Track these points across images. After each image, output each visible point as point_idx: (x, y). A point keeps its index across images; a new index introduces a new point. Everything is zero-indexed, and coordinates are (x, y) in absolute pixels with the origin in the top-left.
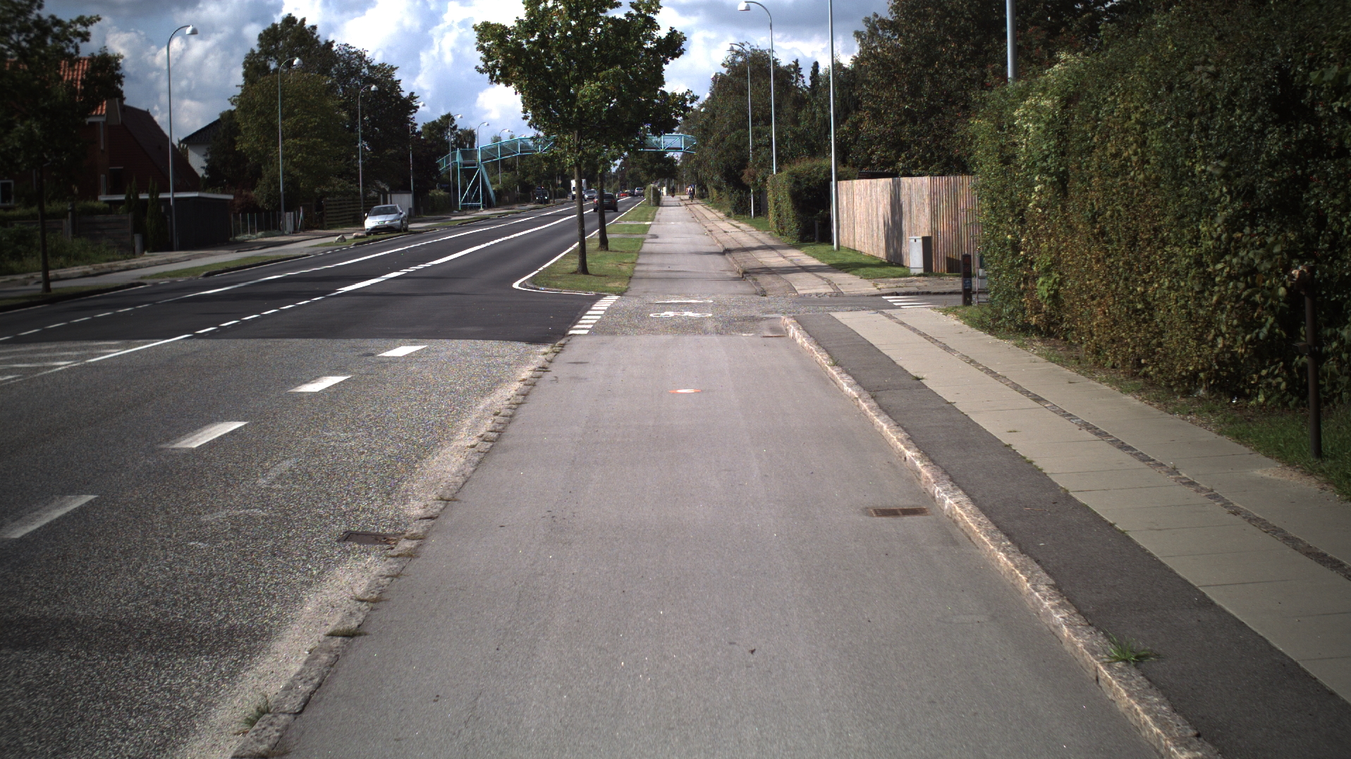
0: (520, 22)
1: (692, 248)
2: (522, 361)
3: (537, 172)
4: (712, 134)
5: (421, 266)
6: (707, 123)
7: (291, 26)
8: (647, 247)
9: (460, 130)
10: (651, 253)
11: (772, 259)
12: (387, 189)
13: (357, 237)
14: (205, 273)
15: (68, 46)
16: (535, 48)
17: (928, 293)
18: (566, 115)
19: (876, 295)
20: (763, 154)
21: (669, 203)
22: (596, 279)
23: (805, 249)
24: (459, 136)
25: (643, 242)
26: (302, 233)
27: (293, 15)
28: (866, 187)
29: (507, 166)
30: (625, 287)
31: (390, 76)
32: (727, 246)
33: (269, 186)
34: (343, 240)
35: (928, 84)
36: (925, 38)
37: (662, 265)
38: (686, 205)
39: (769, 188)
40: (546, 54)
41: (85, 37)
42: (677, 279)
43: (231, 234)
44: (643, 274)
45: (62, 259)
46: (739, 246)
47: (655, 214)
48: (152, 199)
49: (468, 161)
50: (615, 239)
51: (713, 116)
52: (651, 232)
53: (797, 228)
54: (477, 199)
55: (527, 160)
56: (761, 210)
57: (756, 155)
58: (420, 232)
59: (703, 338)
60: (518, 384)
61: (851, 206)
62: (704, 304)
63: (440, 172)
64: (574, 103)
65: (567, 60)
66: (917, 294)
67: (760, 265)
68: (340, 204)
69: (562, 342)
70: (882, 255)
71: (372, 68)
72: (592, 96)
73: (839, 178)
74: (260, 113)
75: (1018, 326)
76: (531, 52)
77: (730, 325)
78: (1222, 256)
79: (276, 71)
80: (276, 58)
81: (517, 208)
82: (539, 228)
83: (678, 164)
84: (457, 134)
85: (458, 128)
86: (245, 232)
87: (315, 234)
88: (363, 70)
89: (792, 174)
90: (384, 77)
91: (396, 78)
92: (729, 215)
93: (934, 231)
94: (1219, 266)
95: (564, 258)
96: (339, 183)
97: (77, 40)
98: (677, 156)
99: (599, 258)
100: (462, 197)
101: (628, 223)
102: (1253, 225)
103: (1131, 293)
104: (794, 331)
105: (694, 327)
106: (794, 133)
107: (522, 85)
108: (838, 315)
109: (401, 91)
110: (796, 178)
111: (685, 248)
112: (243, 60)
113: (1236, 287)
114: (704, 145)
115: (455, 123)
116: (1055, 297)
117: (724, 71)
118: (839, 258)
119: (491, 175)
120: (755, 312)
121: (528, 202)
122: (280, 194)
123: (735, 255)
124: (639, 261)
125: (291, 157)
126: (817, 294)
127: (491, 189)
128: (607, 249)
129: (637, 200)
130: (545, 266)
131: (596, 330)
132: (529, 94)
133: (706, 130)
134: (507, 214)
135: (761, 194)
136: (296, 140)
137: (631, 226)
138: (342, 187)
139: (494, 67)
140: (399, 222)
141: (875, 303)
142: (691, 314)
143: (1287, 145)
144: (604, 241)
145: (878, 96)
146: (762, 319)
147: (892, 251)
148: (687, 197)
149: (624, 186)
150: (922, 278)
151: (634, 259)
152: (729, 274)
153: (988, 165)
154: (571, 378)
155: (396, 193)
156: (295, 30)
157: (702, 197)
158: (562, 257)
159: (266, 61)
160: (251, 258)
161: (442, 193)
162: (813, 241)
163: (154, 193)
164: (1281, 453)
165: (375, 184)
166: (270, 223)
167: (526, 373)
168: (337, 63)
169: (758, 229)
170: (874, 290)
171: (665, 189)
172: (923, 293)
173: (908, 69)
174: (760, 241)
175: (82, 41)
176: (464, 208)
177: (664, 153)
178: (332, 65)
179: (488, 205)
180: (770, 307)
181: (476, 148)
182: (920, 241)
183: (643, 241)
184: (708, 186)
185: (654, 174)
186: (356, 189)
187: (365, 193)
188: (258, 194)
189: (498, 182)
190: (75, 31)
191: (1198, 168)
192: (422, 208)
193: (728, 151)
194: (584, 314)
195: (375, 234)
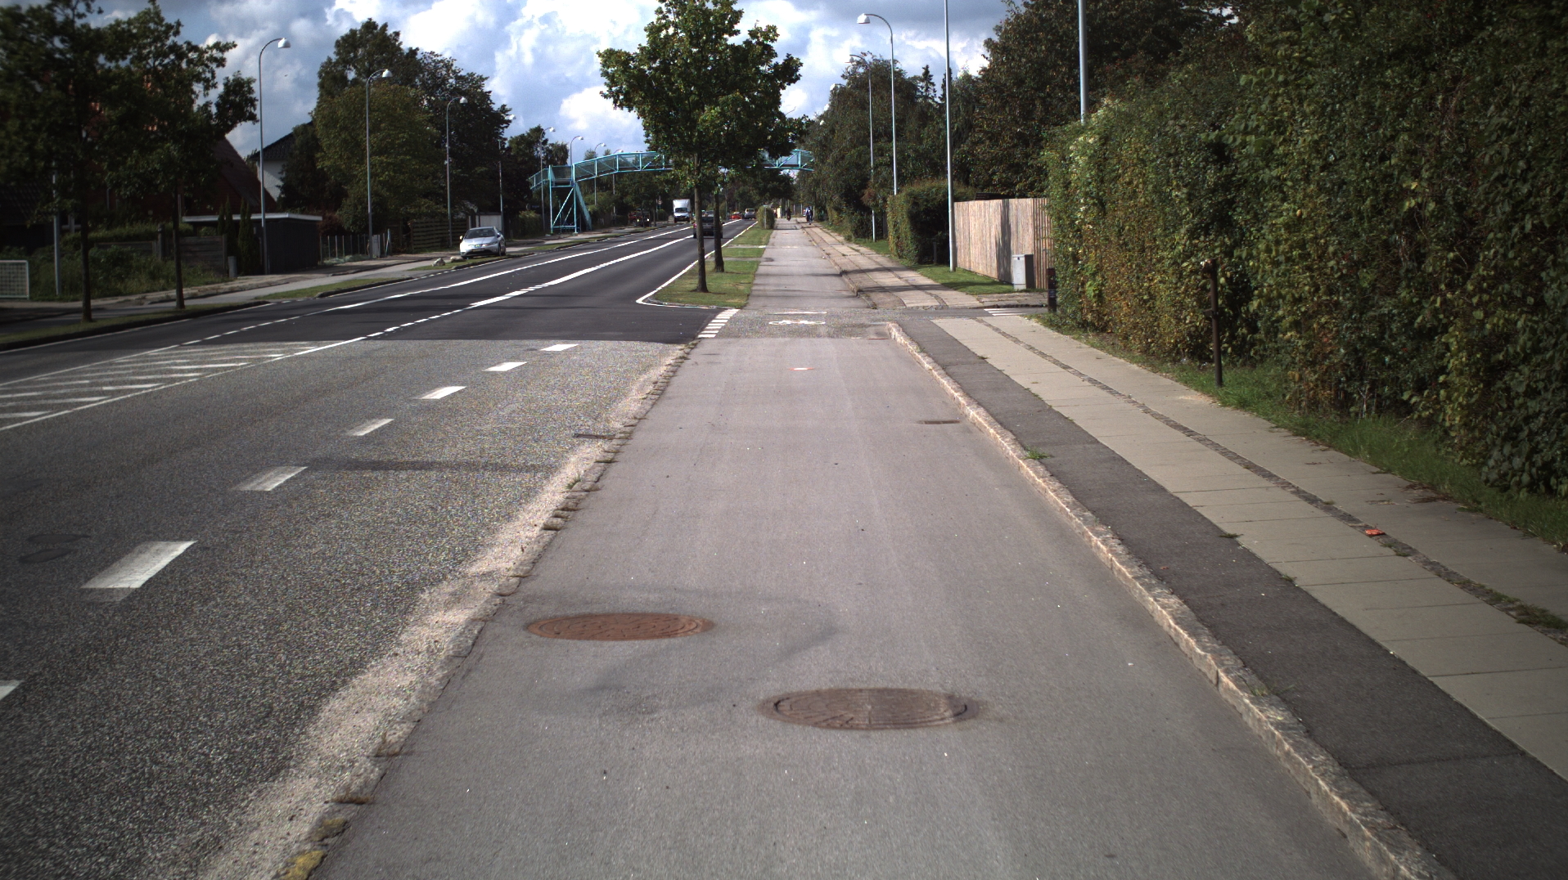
0: (642, 49)
1: (808, 271)
2: (662, 354)
3: (637, 191)
4: (831, 151)
5: (538, 287)
6: (826, 138)
7: (372, 32)
8: (762, 269)
9: (552, 145)
10: (767, 275)
11: (888, 279)
12: (476, 210)
13: (454, 261)
14: (319, 293)
15: (204, 71)
16: (657, 74)
17: (1027, 306)
18: (687, 139)
19: (977, 308)
20: (884, 173)
21: (784, 226)
22: (716, 296)
23: (922, 270)
24: (550, 151)
25: (758, 265)
26: (389, 257)
27: (374, 20)
28: (980, 207)
29: (603, 185)
30: (743, 302)
31: (480, 87)
32: (844, 268)
33: (355, 206)
34: (442, 263)
35: (1039, 107)
36: (1037, 63)
37: (778, 285)
38: (803, 228)
39: (888, 210)
40: (668, 80)
41: (221, 62)
42: (793, 297)
43: (319, 257)
44: (760, 293)
45: (162, 281)
46: (857, 268)
47: (769, 238)
48: (244, 220)
49: (561, 180)
50: (730, 262)
51: (833, 131)
52: (766, 255)
53: (915, 250)
54: (570, 222)
55: (625, 179)
56: (882, 233)
57: (878, 174)
58: (519, 257)
59: (816, 340)
60: (665, 368)
61: (967, 229)
62: (818, 315)
63: (531, 191)
64: (695, 127)
65: (687, 86)
66: (1017, 306)
67: (875, 285)
68: (427, 227)
69: (695, 342)
70: (994, 274)
71: (459, 78)
72: (712, 121)
73: (956, 199)
74: (344, 128)
75: (1079, 323)
76: (653, 77)
77: (840, 331)
78: (1189, 257)
79: (355, 81)
80: (355, 67)
81: (615, 231)
82: (645, 252)
83: (795, 183)
84: (548, 149)
85: (549, 142)
86: (333, 255)
87: (405, 259)
88: (450, 81)
89: (910, 195)
90: (473, 87)
91: (486, 89)
92: (849, 239)
93: (1038, 250)
94: (1185, 264)
95: (682, 277)
96: (425, 203)
97: (214, 66)
98: (793, 174)
99: (716, 279)
100: (554, 219)
101: (740, 246)
102: (1207, 234)
103: (1141, 288)
104: (896, 333)
105: (809, 332)
106: (916, 151)
107: (644, 110)
108: (936, 321)
109: (491, 103)
110: (914, 200)
111: (801, 270)
112: (318, 69)
113: (1196, 279)
114: (823, 162)
115: (546, 137)
116: (1099, 296)
117: (845, 82)
118: (953, 278)
119: (585, 195)
120: (864, 320)
121: (626, 224)
122: (368, 216)
123: (851, 276)
124: (756, 282)
125: (377, 175)
126: (924, 307)
127: (586, 211)
128: (723, 270)
129: (749, 223)
130: (663, 286)
131: (723, 334)
132: (651, 119)
133: (825, 146)
134: (606, 237)
135: (882, 215)
136: (383, 158)
137: (744, 249)
138: (428, 207)
139: (618, 92)
140: (496, 245)
141: (975, 313)
142: (806, 322)
143: (1219, 178)
144: (719, 263)
145: (992, 119)
146: (870, 326)
147: (1002, 270)
148: (804, 220)
149: (732, 207)
150: (1023, 294)
151: (750, 280)
152: (845, 293)
153: (1056, 190)
154: (708, 363)
155: (486, 214)
156: (375, 37)
157: (821, 219)
158: (679, 278)
159: (344, 70)
160: (355, 280)
161: (533, 215)
162: (932, 263)
163: (246, 214)
164: (1202, 388)
165: (464, 205)
166: (358, 248)
167: (670, 360)
168: (422, 73)
169: (878, 252)
170: (977, 304)
171: (779, 210)
172: (1022, 306)
173: (1020, 93)
174: (877, 263)
175: (218, 66)
176: (557, 231)
177: (778, 171)
178: (417, 75)
179: (583, 228)
180: (878, 317)
181: (569, 164)
182: (1023, 259)
183: (758, 263)
184: (828, 208)
185: (768, 194)
186: (443, 210)
187: (452, 215)
188: (343, 215)
189: (593, 203)
190: (211, 56)
191: (1174, 194)
192: (511, 232)
193: (848, 169)
194: (709, 321)
195: (471, 258)
